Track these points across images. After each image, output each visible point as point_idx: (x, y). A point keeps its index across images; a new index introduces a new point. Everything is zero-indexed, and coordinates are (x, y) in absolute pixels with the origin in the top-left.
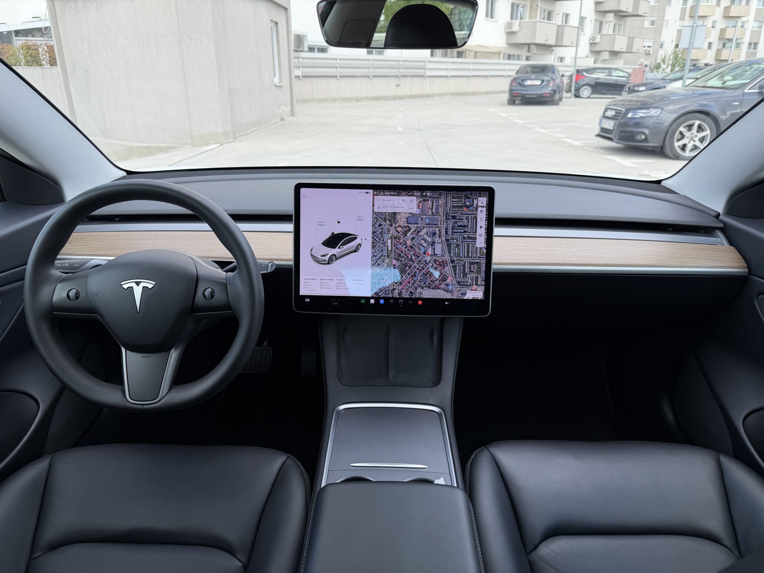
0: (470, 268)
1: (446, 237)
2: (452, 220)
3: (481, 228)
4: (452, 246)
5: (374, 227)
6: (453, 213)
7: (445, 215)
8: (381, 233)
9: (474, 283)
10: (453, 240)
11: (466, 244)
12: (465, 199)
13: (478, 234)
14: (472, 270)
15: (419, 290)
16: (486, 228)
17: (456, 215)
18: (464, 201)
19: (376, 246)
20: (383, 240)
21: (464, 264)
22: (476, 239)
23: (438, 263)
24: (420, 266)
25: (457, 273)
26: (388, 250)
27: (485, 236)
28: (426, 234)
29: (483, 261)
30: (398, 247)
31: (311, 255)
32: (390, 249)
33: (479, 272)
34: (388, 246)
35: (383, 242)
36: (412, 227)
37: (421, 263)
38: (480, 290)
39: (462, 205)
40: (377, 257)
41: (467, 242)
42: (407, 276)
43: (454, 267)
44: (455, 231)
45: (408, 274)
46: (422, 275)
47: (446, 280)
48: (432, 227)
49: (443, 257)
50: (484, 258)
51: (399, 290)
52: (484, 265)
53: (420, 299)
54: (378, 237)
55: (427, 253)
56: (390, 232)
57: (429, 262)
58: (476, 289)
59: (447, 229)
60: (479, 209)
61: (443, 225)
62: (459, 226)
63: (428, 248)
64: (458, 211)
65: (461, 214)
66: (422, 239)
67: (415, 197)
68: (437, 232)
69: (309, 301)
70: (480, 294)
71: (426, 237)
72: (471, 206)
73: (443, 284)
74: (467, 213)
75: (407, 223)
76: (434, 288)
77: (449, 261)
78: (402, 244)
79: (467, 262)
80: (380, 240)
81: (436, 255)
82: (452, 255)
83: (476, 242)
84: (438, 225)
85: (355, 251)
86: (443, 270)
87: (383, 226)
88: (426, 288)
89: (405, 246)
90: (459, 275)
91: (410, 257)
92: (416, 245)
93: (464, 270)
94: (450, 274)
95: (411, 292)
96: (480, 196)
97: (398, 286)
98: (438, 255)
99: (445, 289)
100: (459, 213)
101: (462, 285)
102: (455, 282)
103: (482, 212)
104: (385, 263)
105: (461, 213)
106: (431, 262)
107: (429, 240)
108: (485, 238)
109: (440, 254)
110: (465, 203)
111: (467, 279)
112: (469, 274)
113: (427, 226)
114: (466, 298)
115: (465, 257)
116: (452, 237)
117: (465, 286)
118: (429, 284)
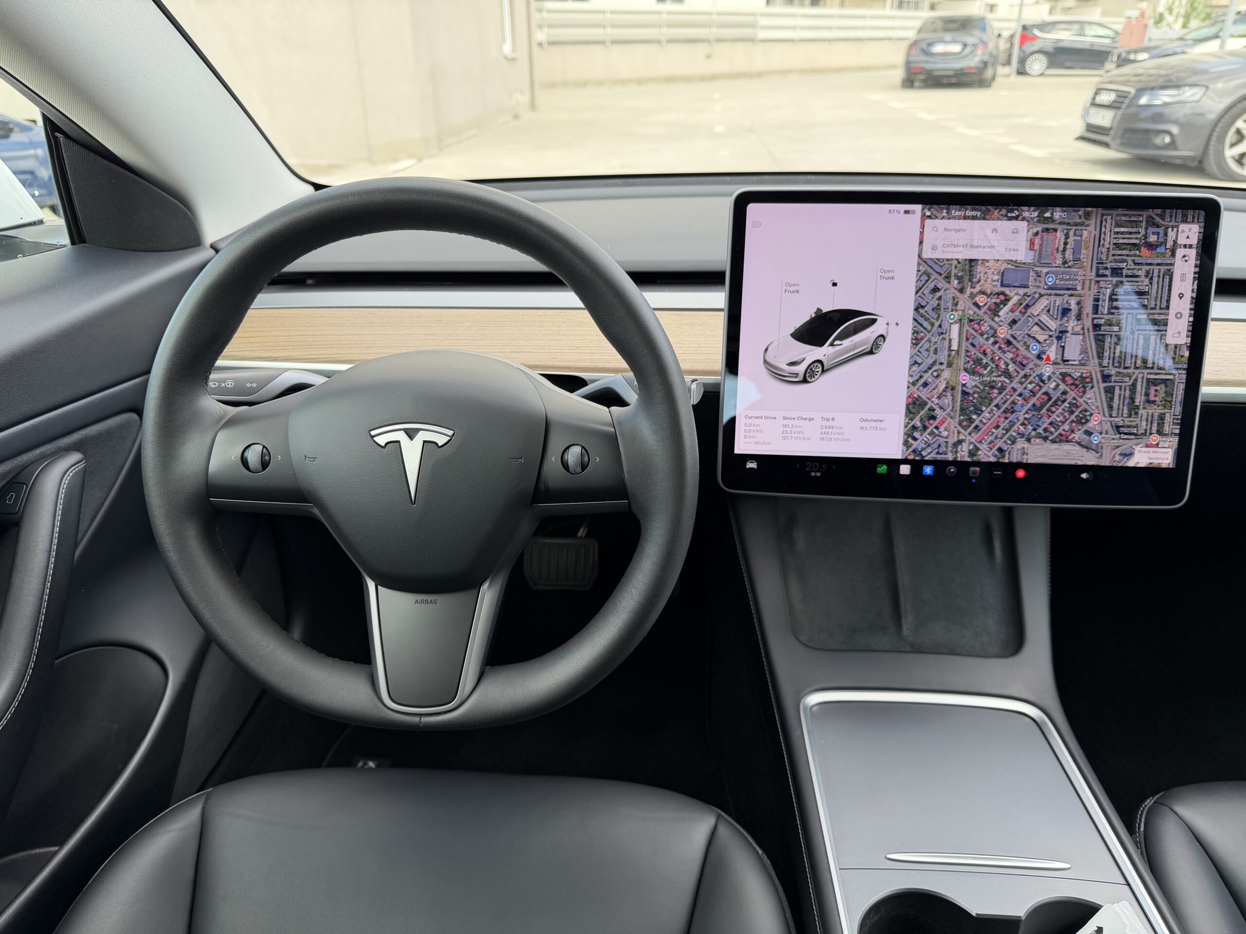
0: (1147, 394)
1: (1093, 319)
2: (1111, 279)
3: (1181, 298)
4: (1108, 340)
5: (920, 293)
6: (1116, 261)
7: (1095, 265)
8: (937, 309)
9: (1155, 428)
10: (1110, 325)
11: (1141, 337)
12: (1146, 229)
13: (1172, 311)
14: (1152, 398)
15: (1021, 444)
16: (1192, 298)
17: (1124, 265)
18: (1143, 232)
19: (922, 339)
20: (940, 326)
21: (1134, 385)
22: (1167, 325)
23: (1070, 382)
24: (1025, 388)
25: (1115, 406)
26: (950, 350)
27: (1190, 316)
28: (1045, 312)
29: (1180, 378)
30: (976, 343)
31: (765, 361)
32: (955, 346)
33: (1167, 403)
34: (950, 340)
35: (940, 330)
36: (1012, 294)
37: (1029, 381)
38: (1167, 446)
39: (1137, 241)
40: (922, 366)
41: (1145, 330)
42: (992, 410)
43: (1109, 391)
44: (1116, 304)
45: (997, 406)
46: (1029, 410)
47: (1087, 421)
48: (1062, 295)
49: (1083, 367)
50: (1184, 369)
51: (971, 443)
52: (1182, 386)
53: (1020, 465)
54: (927, 319)
55: (1044, 357)
56: (959, 307)
57: (1049, 378)
58: (1158, 444)
59: (1096, 300)
60: (1180, 252)
61: (1090, 289)
63: (1050, 346)
64: (1127, 255)
65: (1135, 264)
66: (1037, 324)
67: (1025, 223)
68: (1073, 306)
69: (755, 467)
70: (1166, 456)
71: (1045, 318)
72: (1161, 245)
73: (1079, 430)
74: (1149, 261)
75: (1002, 285)
76: (1058, 440)
77: (1097, 377)
78: (985, 336)
79: (1140, 380)
80: (932, 325)
81: (1068, 361)
82: (1105, 362)
83: (1166, 331)
84: (1075, 289)
85: (871, 352)
86: (1082, 397)
87: (942, 291)
88: (1038, 440)
89: (992, 340)
90: (1118, 409)
91: (1003, 366)
92: (1019, 338)
93: (1132, 399)
94: (1097, 407)
95: (1000, 450)
96: (1185, 221)
97: (970, 434)
98: (1070, 363)
99: (1083, 443)
100: (1130, 262)
101: (1126, 434)
102: (1107, 427)
103: (1187, 258)
104: (941, 379)
105: (1133, 261)
106: (1054, 378)
107: (1053, 325)
108: (1189, 322)
109: (1073, 361)
110: (1146, 236)
111: (1138, 420)
112: (1144, 408)
113: (1049, 292)
114: (1131, 463)
115: (1136, 368)
116: (1109, 320)
117: (1132, 437)
118: (1046, 430)
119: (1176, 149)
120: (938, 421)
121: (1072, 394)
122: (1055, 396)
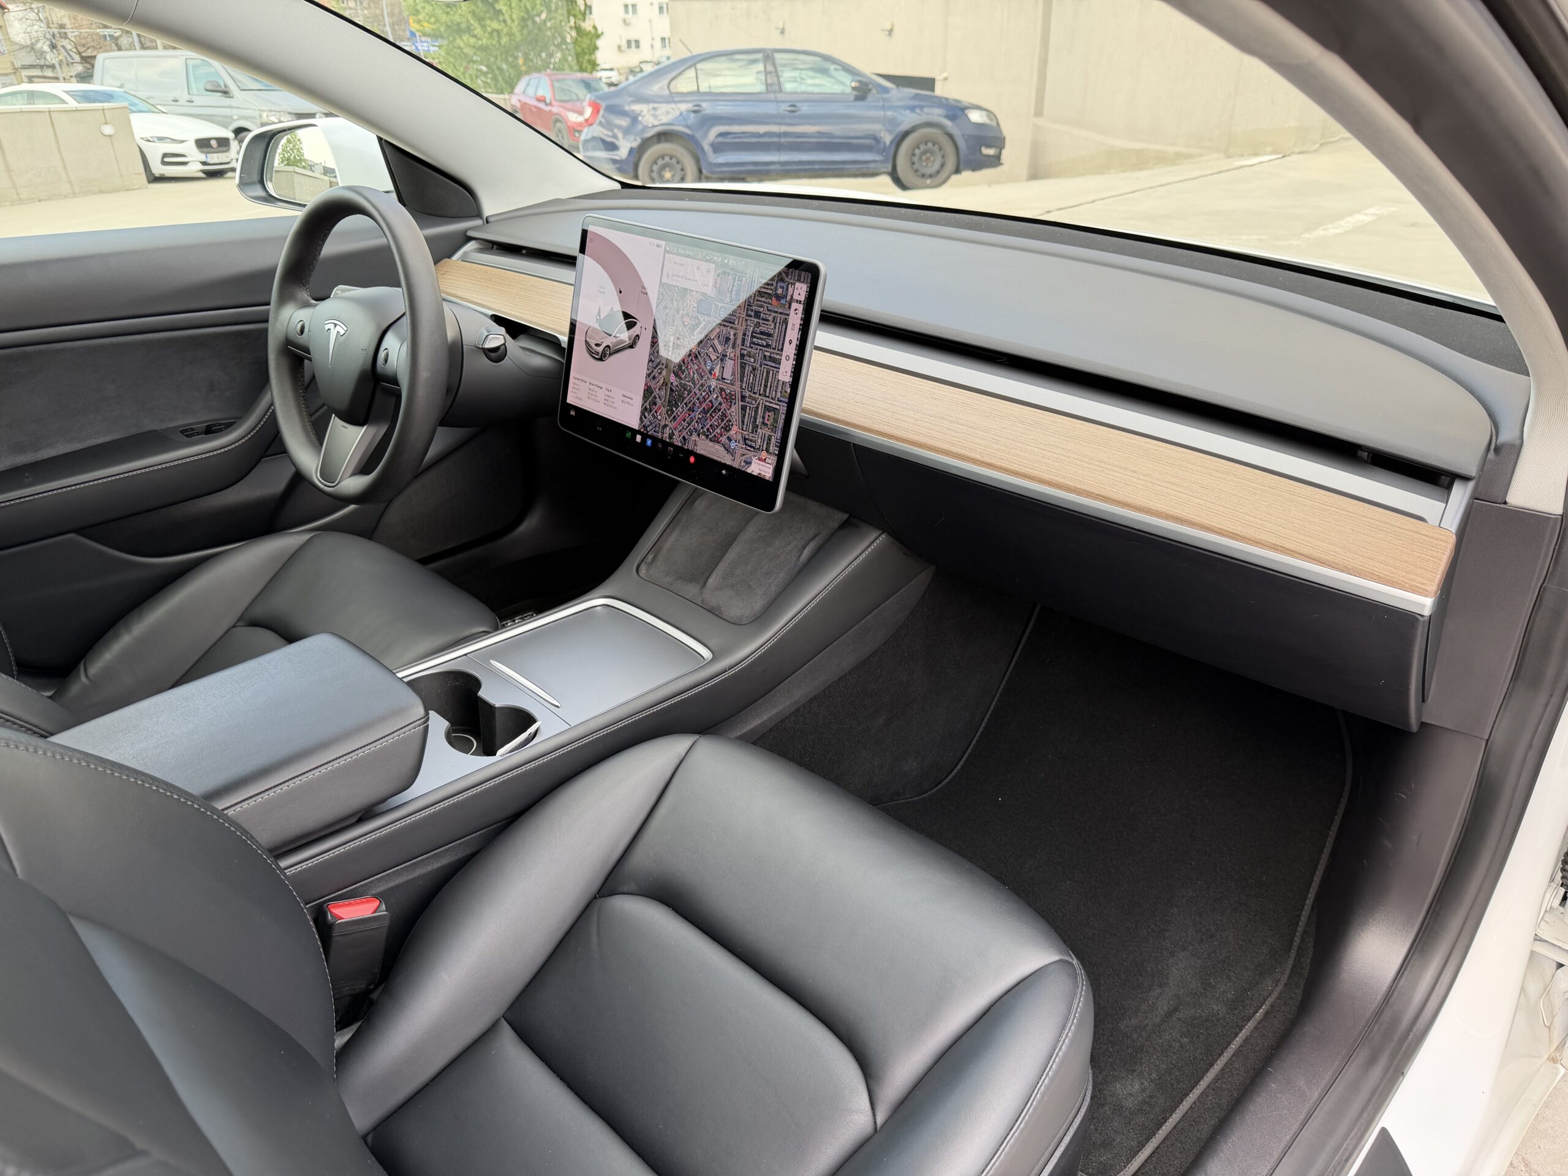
0: (763, 418)
1: (741, 349)
2: (753, 319)
3: (790, 343)
4: (747, 368)
5: (658, 309)
6: (758, 305)
7: (746, 306)
8: (664, 322)
9: (764, 449)
10: (750, 357)
11: (765, 370)
12: (777, 283)
13: (784, 354)
14: (766, 422)
15: (694, 437)
16: (796, 345)
17: (761, 310)
18: (776, 285)
19: (655, 343)
20: (665, 336)
21: (757, 408)
22: (780, 364)
23: (724, 396)
24: (701, 394)
25: (746, 422)
27: (794, 360)
28: (716, 337)
29: (783, 409)
31: (586, 341)
33: (774, 428)
34: (669, 348)
35: (664, 339)
36: (702, 320)
37: (703, 389)
38: (770, 463)
39: (771, 292)
40: (653, 363)
41: (768, 365)
42: (684, 407)
43: (744, 408)
44: (755, 340)
45: (686, 404)
46: (701, 411)
47: (730, 429)
48: (727, 327)
49: (732, 386)
50: (786, 403)
51: (671, 428)
52: (783, 416)
53: (692, 453)
54: (659, 329)
55: (713, 373)
56: (675, 324)
57: (714, 389)
58: (765, 460)
59: (744, 335)
60: (794, 305)
61: (742, 325)
62: (762, 333)
63: (716, 365)
64: (764, 302)
65: (768, 310)
66: (712, 346)
67: (714, 265)
68: (732, 337)
69: (574, 414)
70: (768, 470)
71: (716, 342)
72: (783, 298)
73: (725, 435)
74: (776, 310)
75: (698, 312)
76: (713, 439)
77: (738, 396)
79: (761, 405)
80: (662, 334)
81: (725, 379)
82: (744, 384)
83: (779, 369)
84: (734, 323)
85: (631, 347)
86: (729, 410)
87: (668, 309)
88: (703, 437)
90: (747, 425)
91: (692, 375)
92: (702, 355)
93: (755, 419)
94: (736, 420)
95: (684, 438)
96: (799, 281)
97: (671, 421)
98: (726, 381)
99: (726, 446)
100: (765, 308)
101: (749, 446)
102: (740, 437)
103: (797, 311)
104: (661, 376)
105: (767, 307)
106: (716, 391)
107: (720, 348)
108: (793, 364)
109: (727, 380)
110: (776, 289)
111: (757, 436)
112: (761, 428)
114: (749, 471)
115: (760, 395)
116: (749, 352)
117: (752, 449)
118: (708, 429)
120: (657, 406)
121: (724, 406)
122: (716, 404)
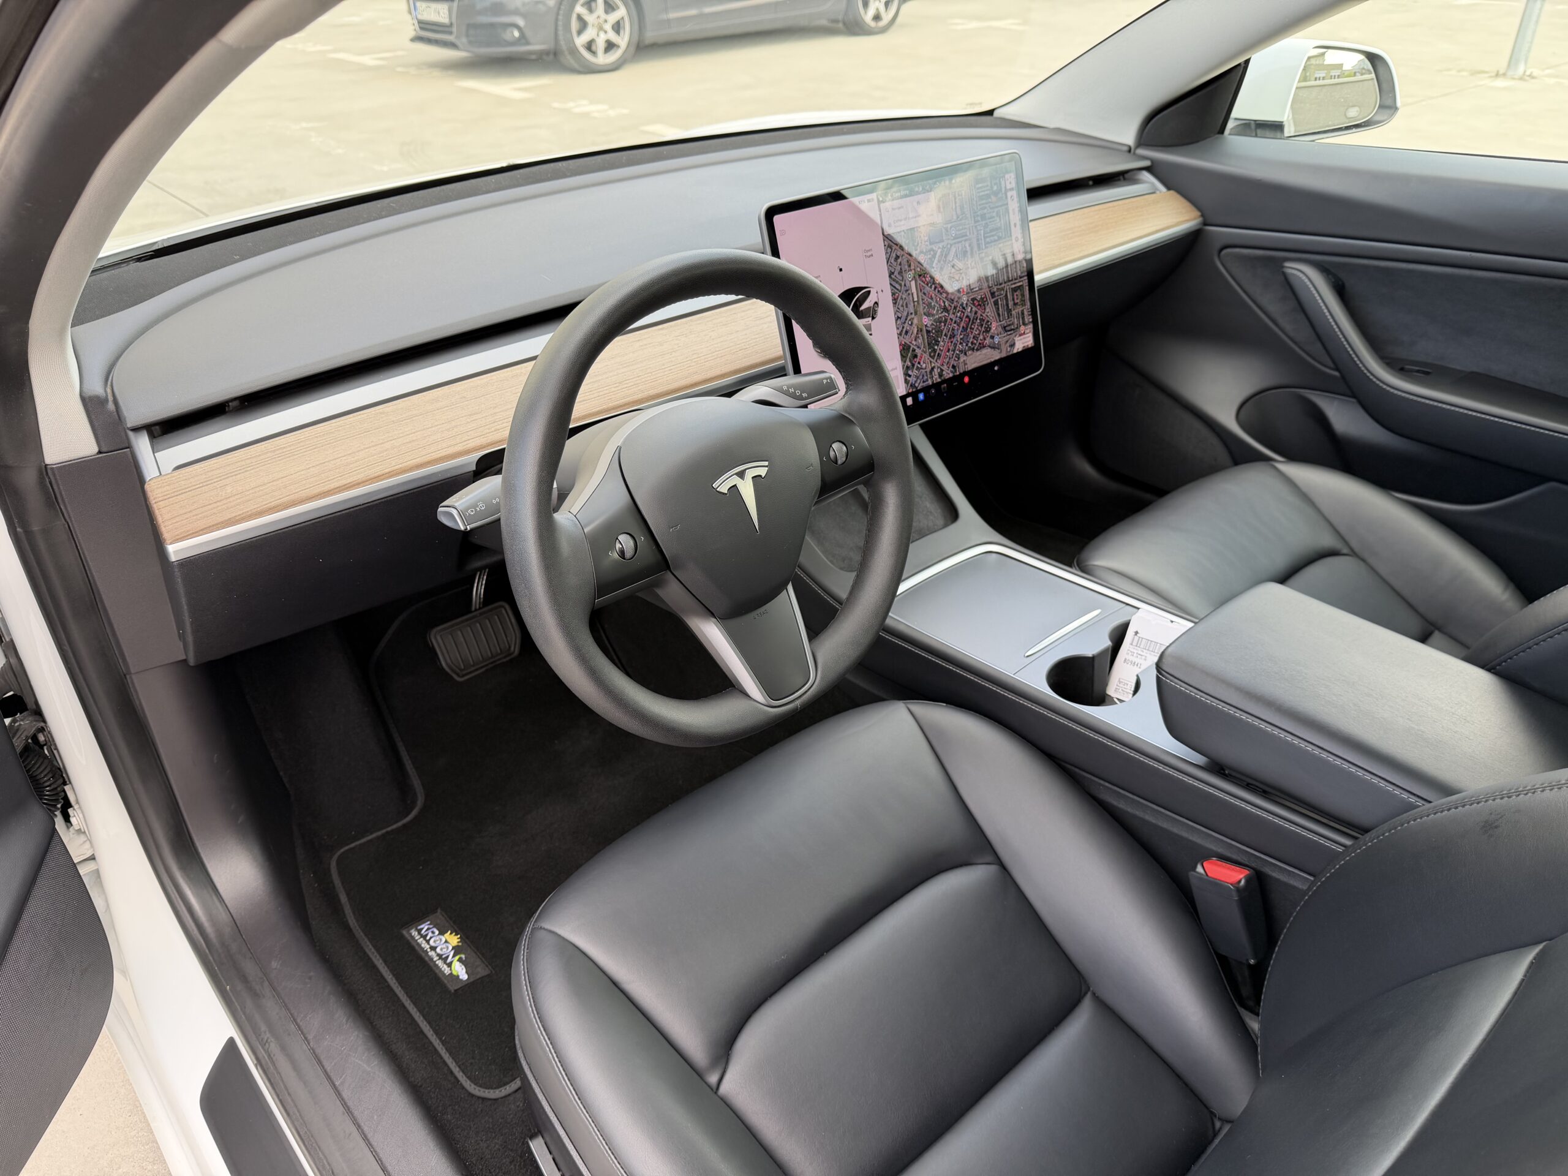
0: (1013, 300)
1: (979, 254)
2: (981, 223)
3: (1015, 227)
5: (889, 263)
6: (981, 209)
7: (972, 215)
8: (900, 273)
9: (1021, 324)
10: (987, 256)
13: (1013, 238)
14: (1016, 301)
15: (963, 358)
16: (1020, 225)
17: (985, 211)
18: (989, 184)
19: (898, 298)
20: (905, 285)
21: (1006, 295)
23: (977, 304)
24: (957, 317)
25: (1001, 313)
26: (914, 302)
27: (1022, 238)
28: (955, 257)
29: (1025, 283)
30: (926, 292)
32: (916, 299)
33: (1023, 304)
34: (912, 294)
35: (906, 289)
36: (937, 249)
37: (957, 311)
38: (1029, 332)
39: (988, 192)
40: (902, 319)
42: (944, 339)
43: (996, 303)
44: (988, 240)
45: (946, 335)
46: (962, 332)
47: (990, 329)
48: (961, 242)
49: (981, 291)
50: (1026, 276)
51: (938, 367)
52: (1027, 288)
53: (965, 373)
54: (897, 282)
56: (912, 267)
57: (967, 304)
58: (1024, 333)
59: (978, 240)
60: (1009, 194)
61: (973, 234)
62: (991, 231)
65: (991, 208)
66: (953, 267)
67: (933, 193)
68: (968, 248)
70: (1028, 339)
71: (956, 261)
72: (1000, 192)
73: (988, 336)
74: (997, 205)
75: (930, 243)
76: (979, 348)
77: (989, 295)
78: (929, 285)
79: (1008, 290)
80: (901, 285)
81: (973, 289)
82: (990, 283)
84: (966, 236)
86: (984, 313)
87: (901, 257)
88: (970, 352)
89: (933, 286)
90: (1003, 315)
91: (943, 304)
93: (1007, 305)
94: (993, 317)
95: (954, 367)
96: (1007, 172)
97: (936, 361)
99: (991, 345)
100: (988, 208)
101: (1009, 331)
102: (1000, 329)
103: (1013, 198)
104: (914, 325)
106: (969, 304)
107: (961, 265)
108: (1022, 242)
109: (976, 288)
110: (992, 187)
111: (1012, 319)
112: (1014, 310)
113: (954, 241)
114: (1015, 351)
115: (1005, 283)
116: (986, 253)
117: (1012, 332)
118: (972, 343)
119: (528, 43)
120: (918, 357)
121: (979, 312)
122: (972, 316)
